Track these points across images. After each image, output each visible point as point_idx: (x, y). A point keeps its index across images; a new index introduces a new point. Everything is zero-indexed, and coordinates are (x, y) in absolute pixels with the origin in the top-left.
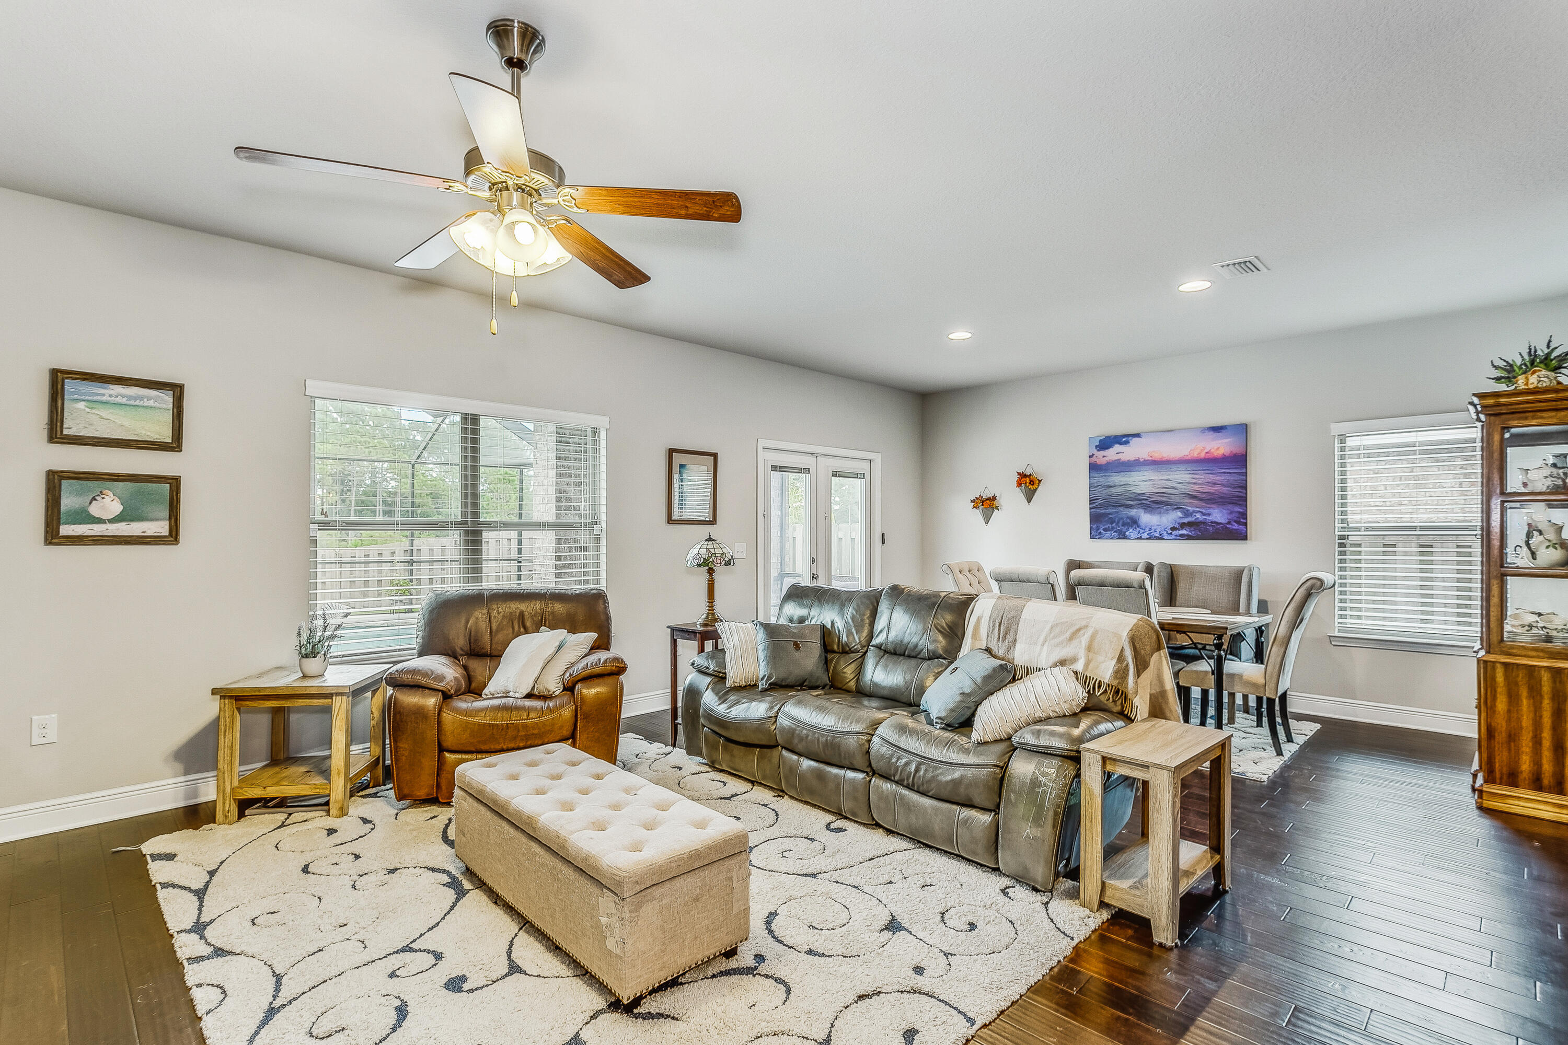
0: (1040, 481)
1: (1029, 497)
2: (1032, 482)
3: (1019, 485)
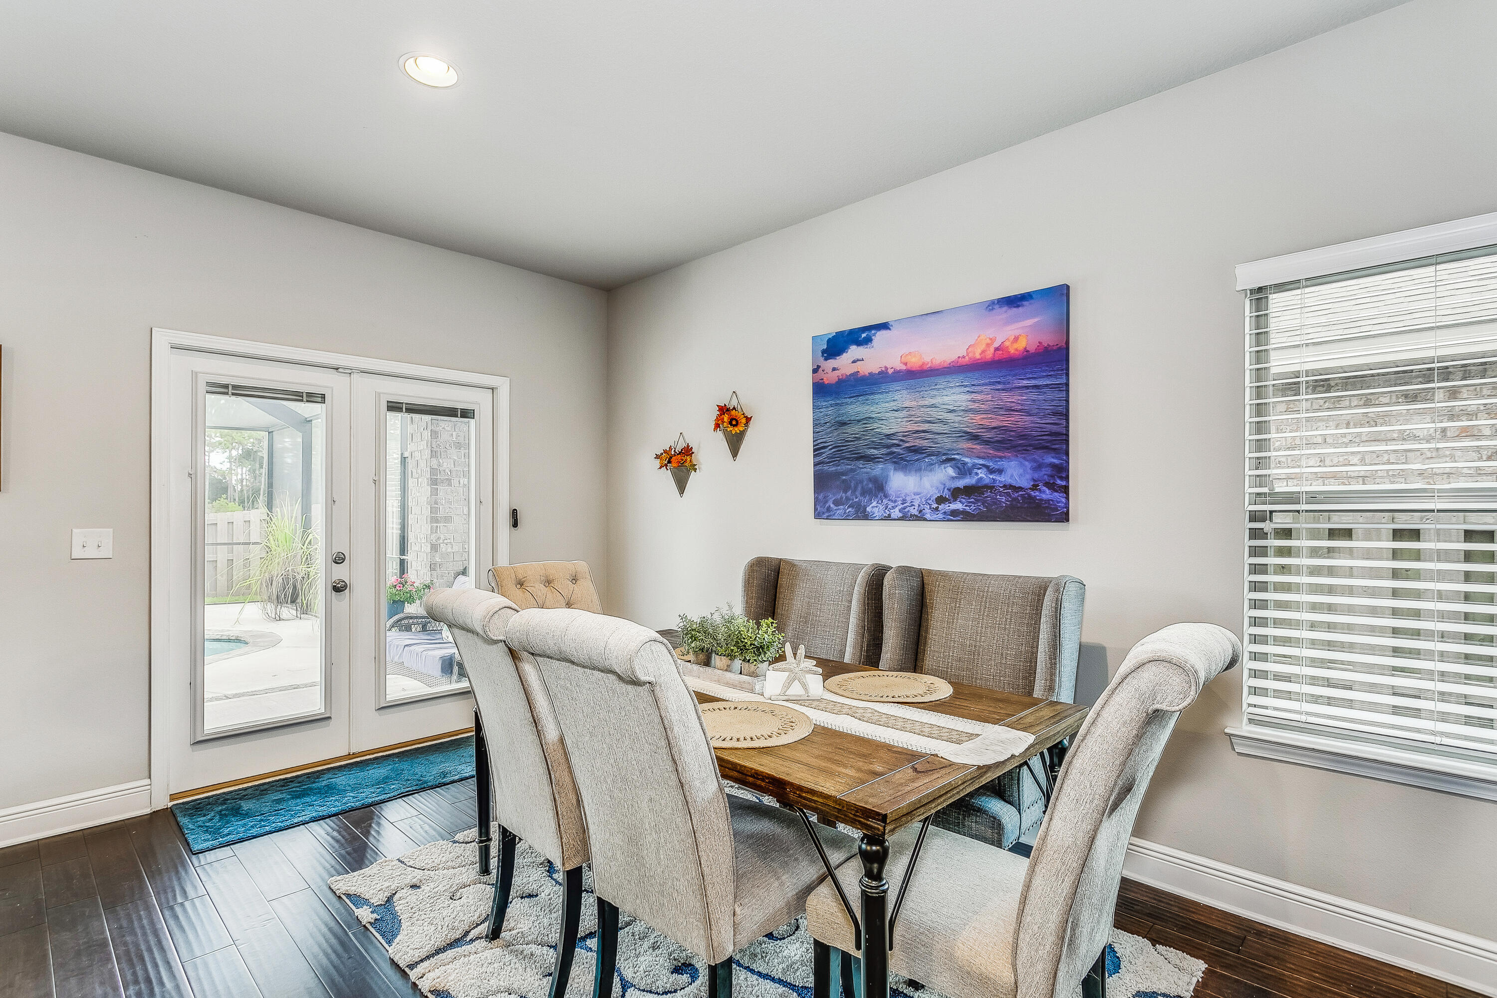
0: (748, 419)
1: (735, 444)
2: (734, 422)
3: (717, 426)
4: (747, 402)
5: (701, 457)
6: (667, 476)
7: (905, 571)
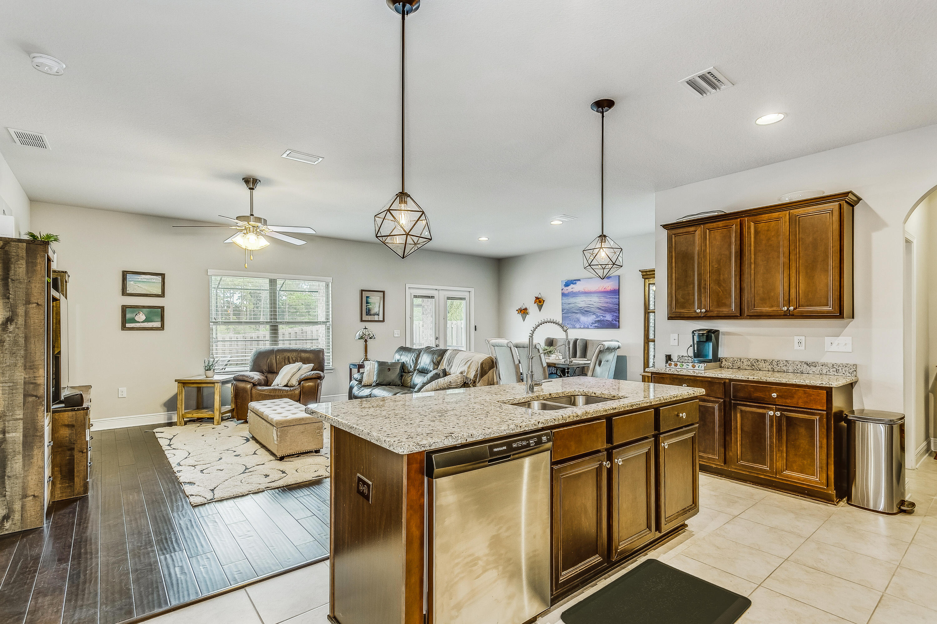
0: (544, 301)
1: (540, 307)
2: (540, 302)
3: (535, 303)
4: (543, 296)
5: (530, 311)
6: (519, 317)
7: (581, 339)
